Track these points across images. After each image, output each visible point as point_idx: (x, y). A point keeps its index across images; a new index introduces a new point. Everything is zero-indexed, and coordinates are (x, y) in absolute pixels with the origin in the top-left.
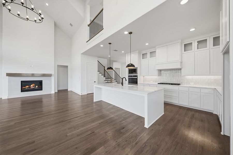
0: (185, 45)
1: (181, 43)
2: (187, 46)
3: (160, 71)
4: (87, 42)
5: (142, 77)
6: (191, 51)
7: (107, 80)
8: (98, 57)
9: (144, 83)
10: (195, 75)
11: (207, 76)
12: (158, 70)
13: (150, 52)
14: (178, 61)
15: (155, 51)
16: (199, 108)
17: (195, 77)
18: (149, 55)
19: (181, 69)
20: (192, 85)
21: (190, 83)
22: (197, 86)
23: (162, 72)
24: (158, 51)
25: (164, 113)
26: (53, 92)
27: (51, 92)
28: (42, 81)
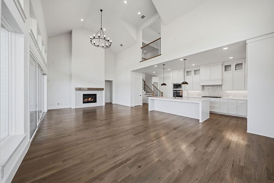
0: (226, 66)
1: (222, 65)
2: (227, 67)
3: (203, 86)
4: (140, 62)
5: (186, 91)
6: (230, 71)
7: (147, 94)
8: (143, 73)
9: (188, 96)
10: (233, 90)
11: (243, 91)
12: (202, 86)
13: (194, 70)
14: (220, 79)
15: (199, 70)
16: (236, 115)
17: (233, 92)
18: (193, 72)
19: (222, 85)
20: (231, 97)
21: (229, 97)
22: (235, 99)
23: (205, 87)
24: (202, 70)
25: (209, 117)
26: (104, 104)
27: (102, 104)
28: (96, 94)
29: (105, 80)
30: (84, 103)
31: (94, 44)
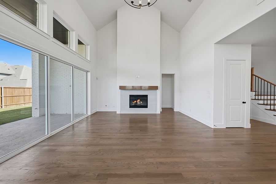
26: (159, 111)
27: (156, 111)
28: (147, 95)
29: (163, 75)
30: (131, 107)
31: (131, 4)
